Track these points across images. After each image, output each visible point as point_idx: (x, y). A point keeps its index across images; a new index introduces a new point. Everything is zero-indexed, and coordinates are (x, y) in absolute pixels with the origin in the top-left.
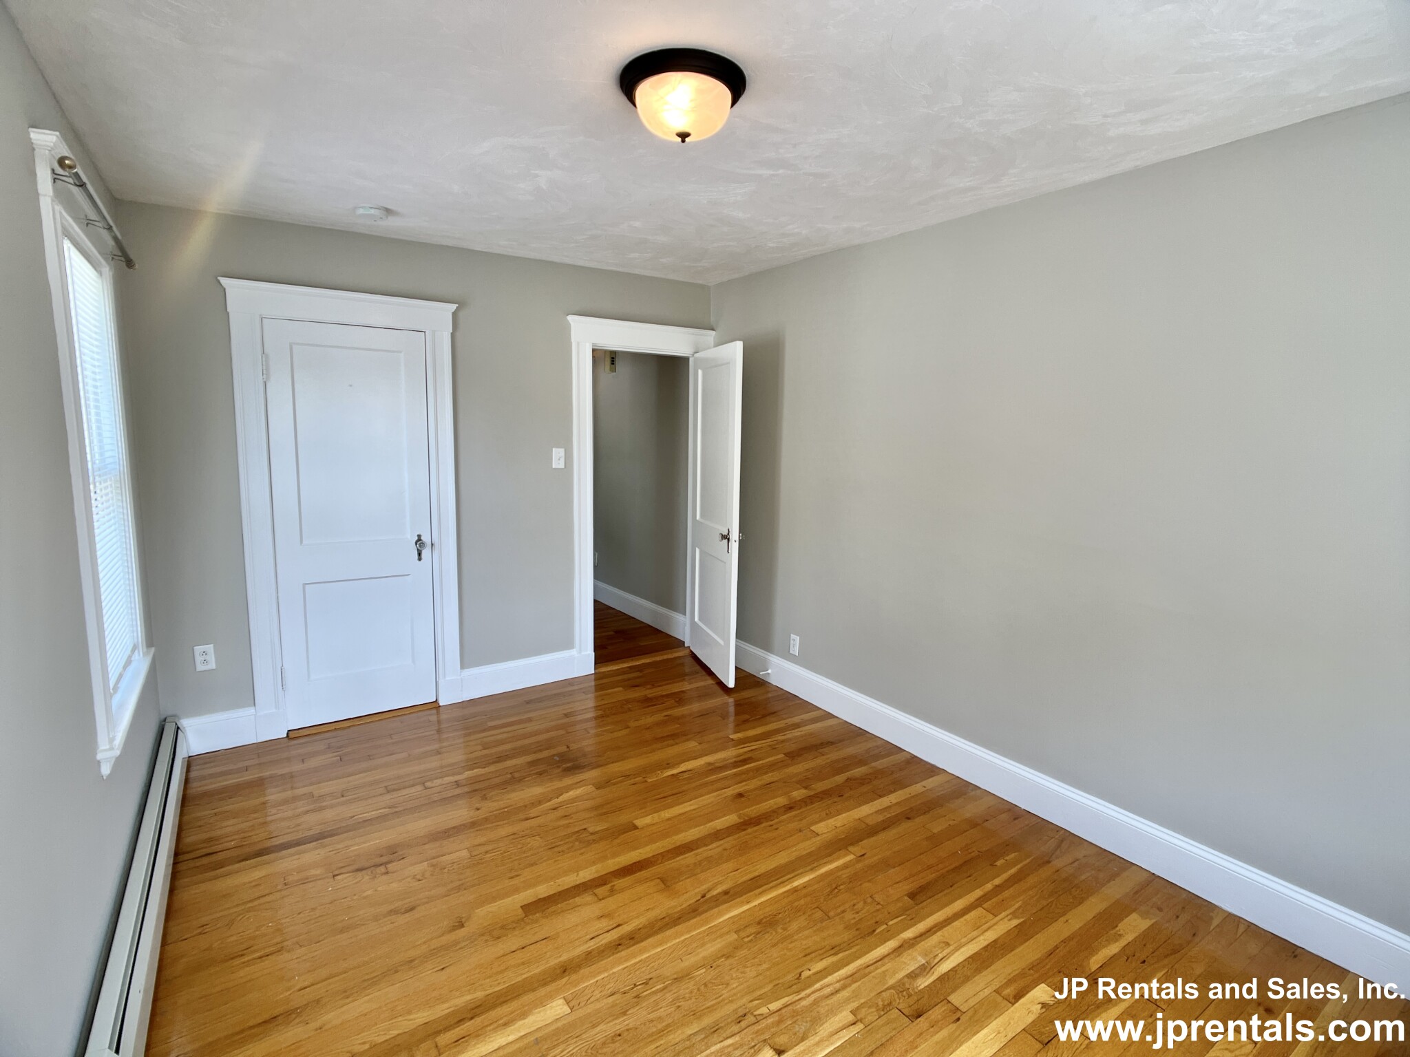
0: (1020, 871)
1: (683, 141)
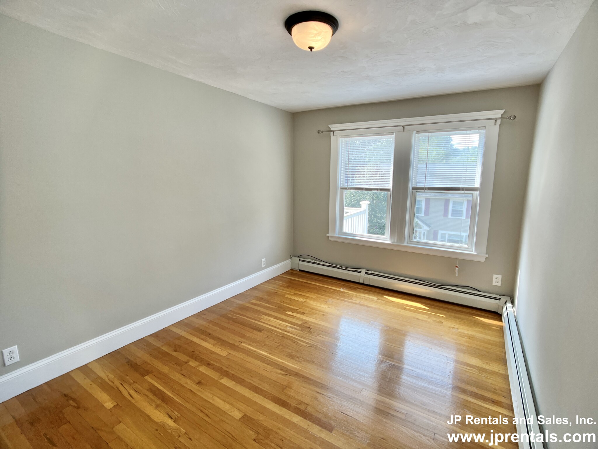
0: (238, 314)
1: (311, 51)
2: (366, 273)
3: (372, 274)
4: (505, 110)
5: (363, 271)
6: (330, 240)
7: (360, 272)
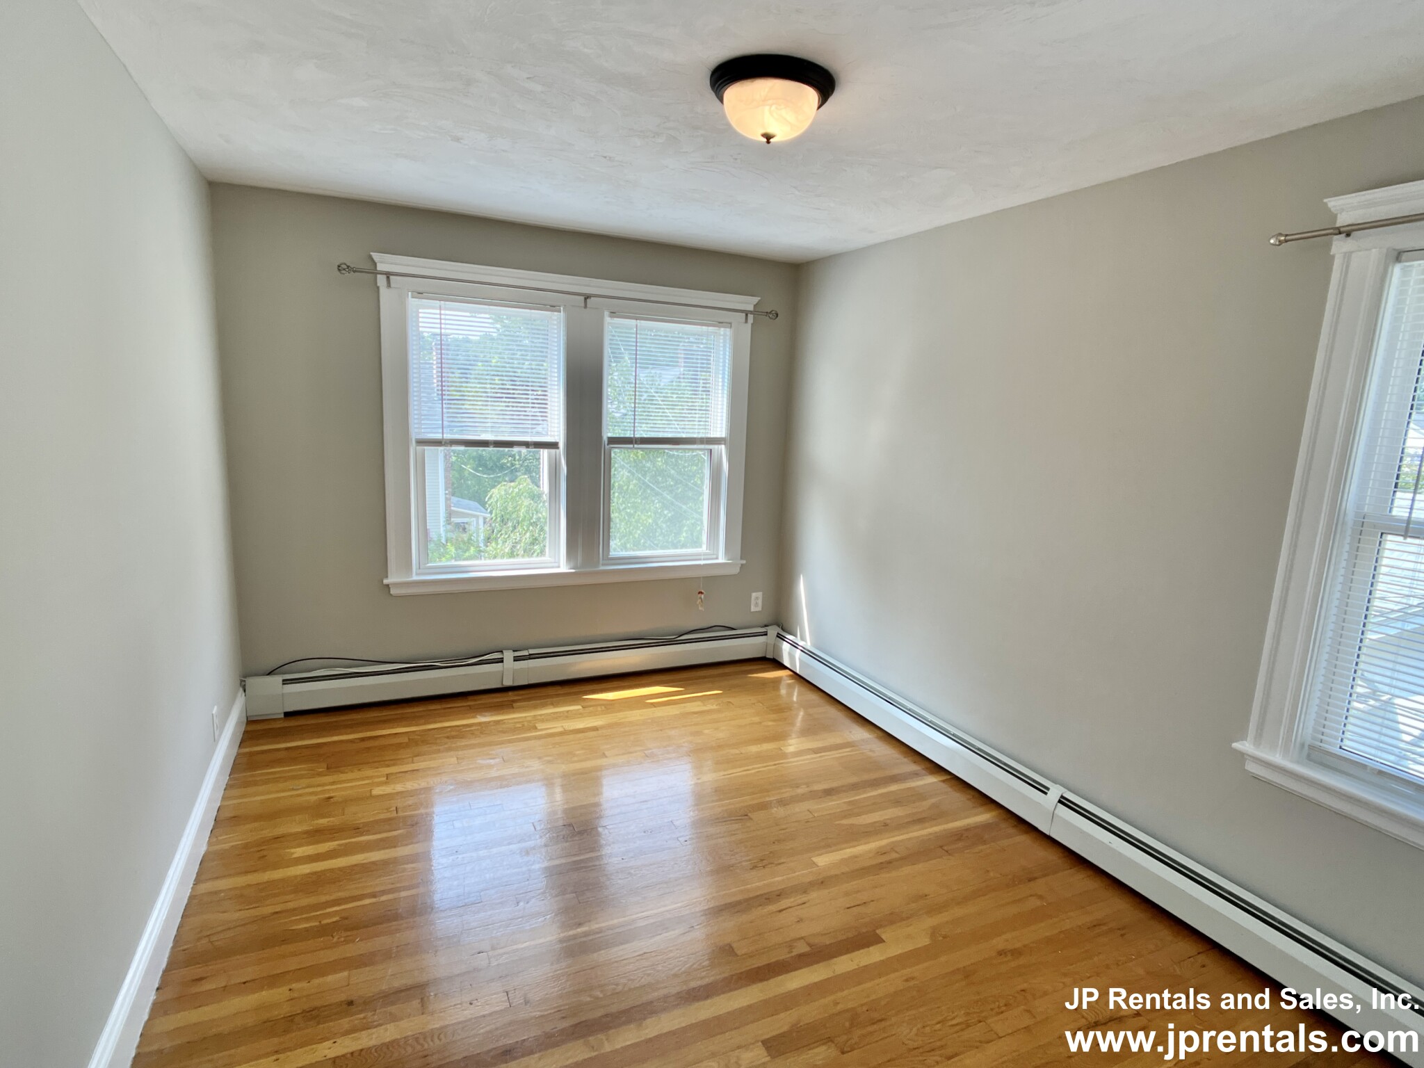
1: (768, 142)
2: (516, 659)
3: (531, 657)
4: (759, 298)
5: (508, 656)
6: (391, 595)
7: (501, 660)
